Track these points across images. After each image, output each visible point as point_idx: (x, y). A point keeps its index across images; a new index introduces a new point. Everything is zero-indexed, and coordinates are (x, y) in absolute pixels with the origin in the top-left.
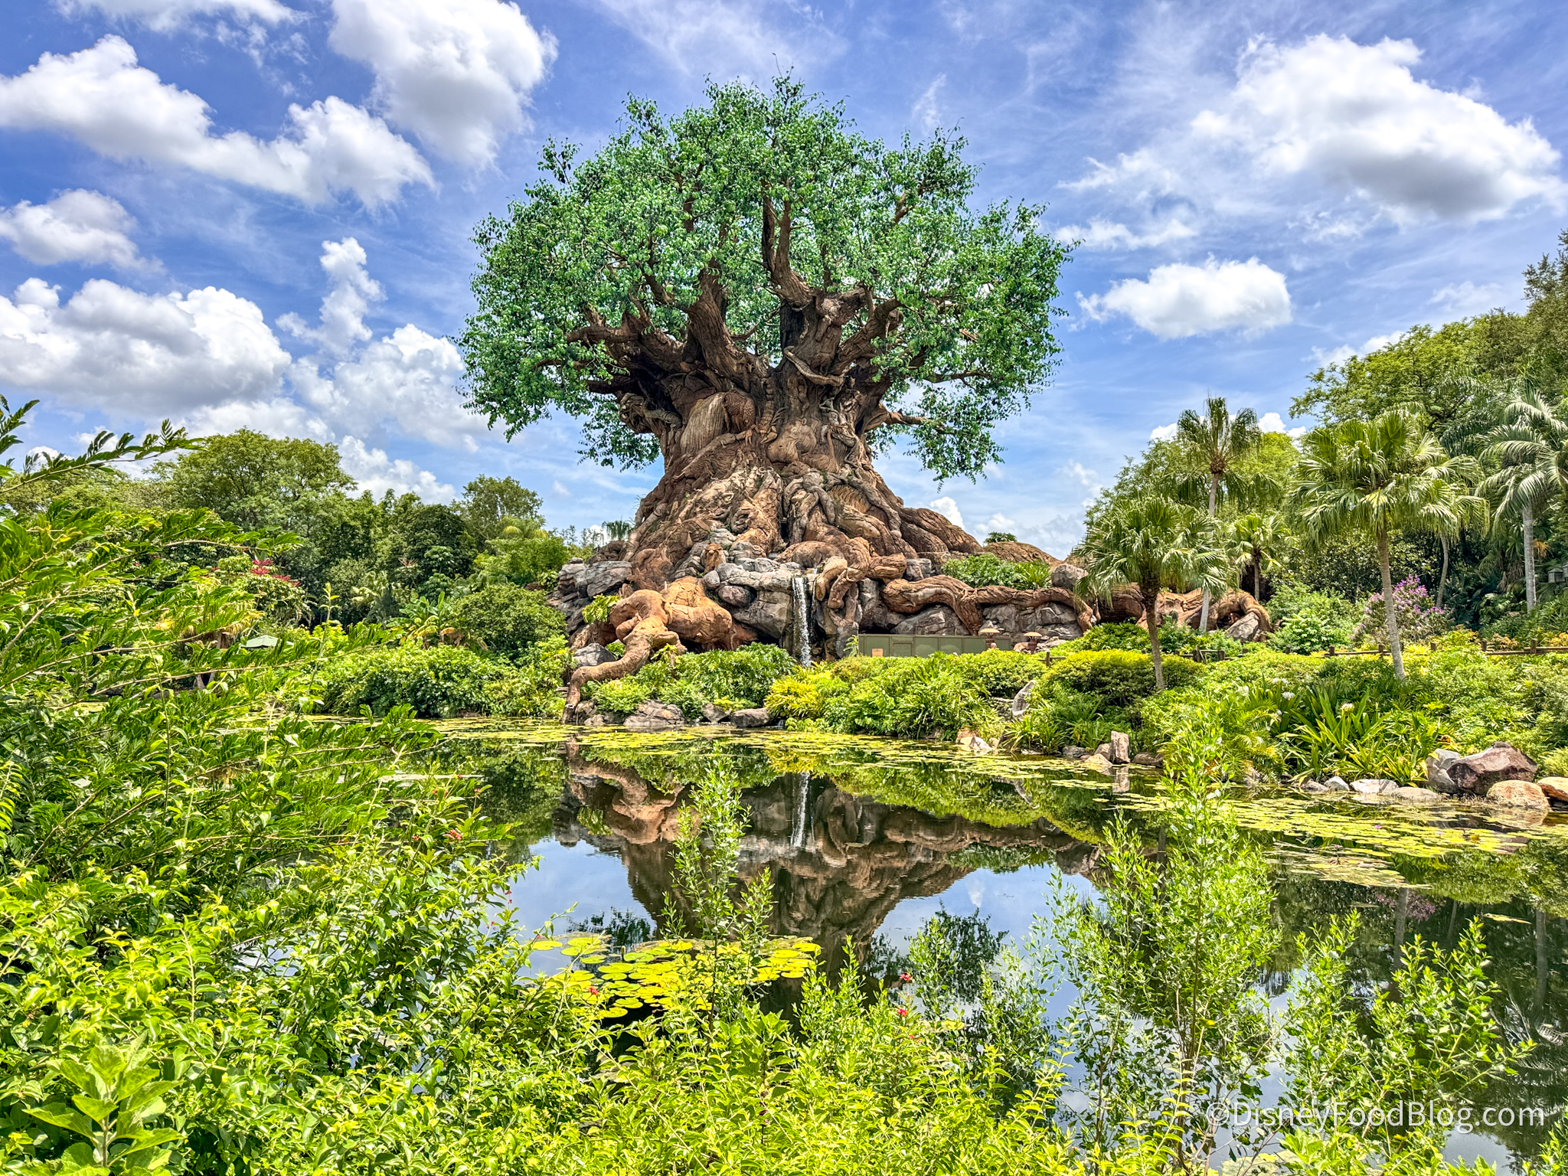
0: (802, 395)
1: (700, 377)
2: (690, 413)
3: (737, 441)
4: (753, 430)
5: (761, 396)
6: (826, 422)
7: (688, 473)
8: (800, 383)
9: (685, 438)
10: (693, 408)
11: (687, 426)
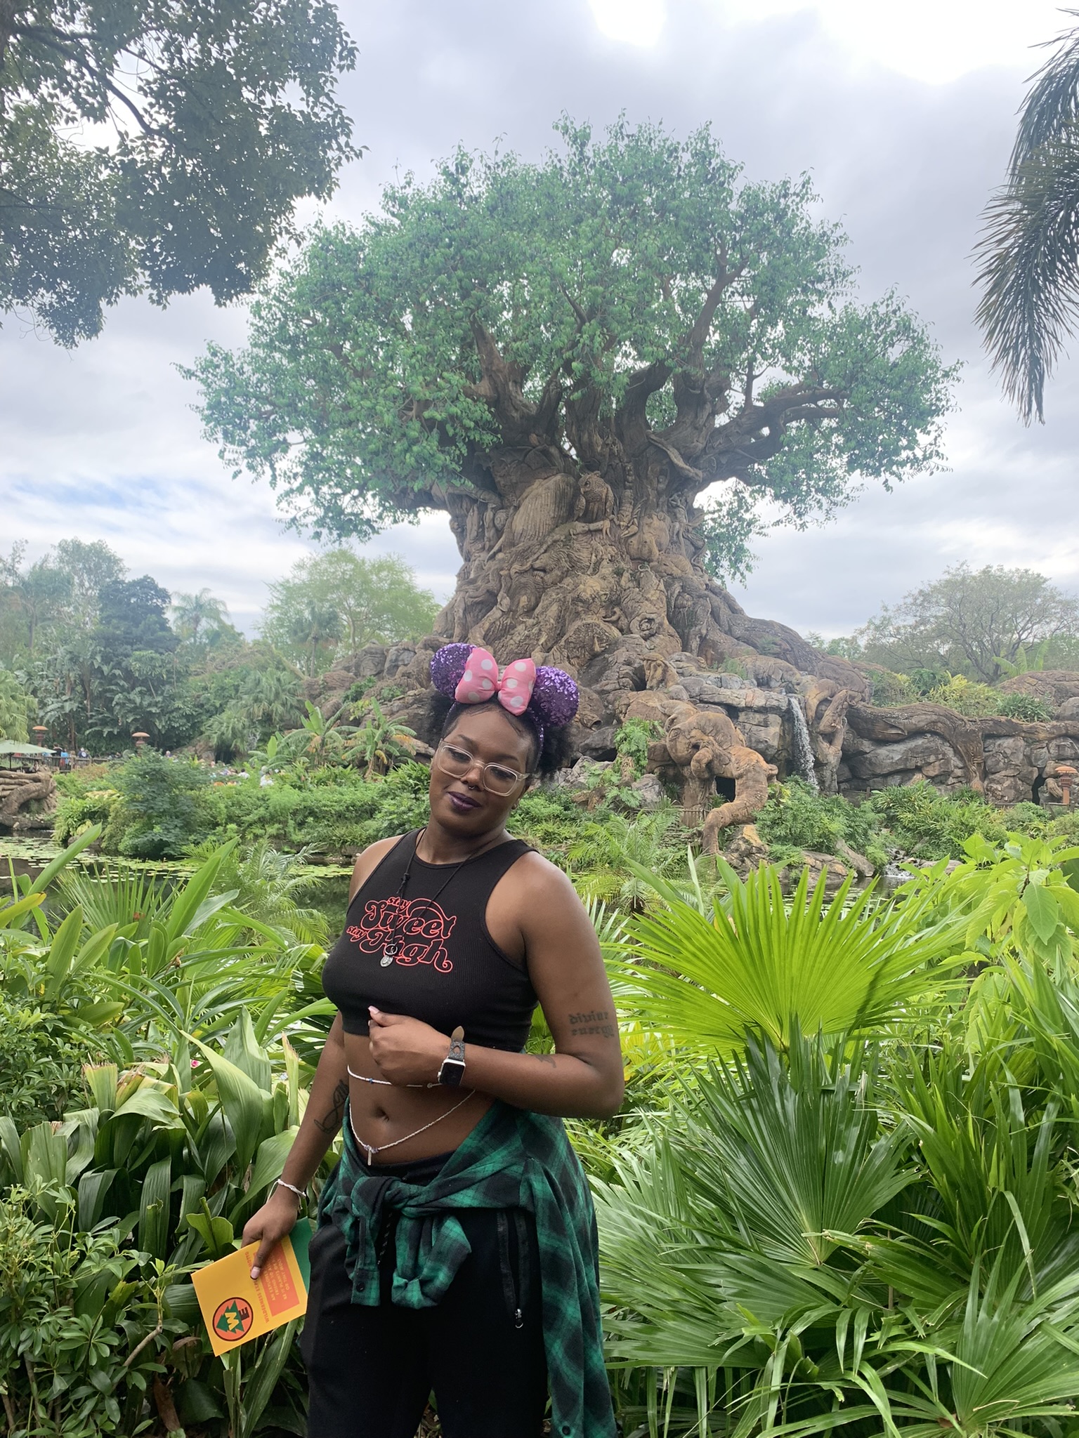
0: (662, 486)
1: (545, 453)
2: (525, 495)
3: (590, 531)
4: (612, 521)
5: (618, 483)
6: (675, 518)
7: (538, 564)
8: (662, 472)
9: (520, 522)
10: (528, 490)
11: (521, 509)
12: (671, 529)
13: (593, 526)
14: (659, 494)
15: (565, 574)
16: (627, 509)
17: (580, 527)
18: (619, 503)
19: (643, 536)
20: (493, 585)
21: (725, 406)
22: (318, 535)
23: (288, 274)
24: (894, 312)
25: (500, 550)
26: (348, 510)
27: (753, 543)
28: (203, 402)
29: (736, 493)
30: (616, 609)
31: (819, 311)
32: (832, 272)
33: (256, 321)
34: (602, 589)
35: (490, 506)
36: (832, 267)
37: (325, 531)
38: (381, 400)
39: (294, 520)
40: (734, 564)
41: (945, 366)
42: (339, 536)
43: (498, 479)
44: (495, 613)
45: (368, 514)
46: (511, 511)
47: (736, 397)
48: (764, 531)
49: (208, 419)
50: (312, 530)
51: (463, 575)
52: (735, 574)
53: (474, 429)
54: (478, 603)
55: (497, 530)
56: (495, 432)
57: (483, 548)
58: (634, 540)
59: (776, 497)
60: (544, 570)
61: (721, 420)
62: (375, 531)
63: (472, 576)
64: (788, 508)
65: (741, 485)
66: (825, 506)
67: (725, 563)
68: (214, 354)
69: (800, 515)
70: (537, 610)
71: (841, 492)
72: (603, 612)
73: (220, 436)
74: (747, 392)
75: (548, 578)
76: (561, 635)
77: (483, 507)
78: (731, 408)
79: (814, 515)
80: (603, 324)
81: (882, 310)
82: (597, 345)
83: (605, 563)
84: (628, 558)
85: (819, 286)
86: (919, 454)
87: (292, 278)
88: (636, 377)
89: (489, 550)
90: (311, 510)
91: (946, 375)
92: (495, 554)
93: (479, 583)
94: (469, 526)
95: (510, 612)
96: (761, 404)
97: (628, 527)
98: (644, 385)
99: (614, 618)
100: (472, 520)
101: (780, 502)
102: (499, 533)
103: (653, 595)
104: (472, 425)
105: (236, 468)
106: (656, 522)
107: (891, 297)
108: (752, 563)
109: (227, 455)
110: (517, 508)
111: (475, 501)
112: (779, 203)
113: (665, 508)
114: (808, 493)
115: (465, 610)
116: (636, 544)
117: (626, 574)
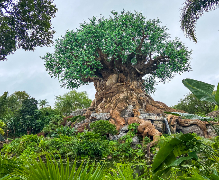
1: (112, 70)
2: (108, 78)
3: (121, 85)
4: (126, 82)
5: (126, 75)
6: (138, 82)
7: (111, 92)
8: (135, 73)
9: (107, 84)
10: (109, 77)
11: (108, 81)
12: (138, 84)
13: (122, 84)
14: (135, 77)
15: (117, 93)
16: (129, 80)
17: (119, 84)
18: (127, 79)
19: (132, 85)
20: (102, 96)
21: (146, 60)
22: (68, 88)
23: (62, 39)
24: (177, 42)
25: (104, 89)
26: (74, 83)
27: (155, 86)
28: (46, 63)
29: (150, 76)
30: (127, 100)
31: (163, 42)
32: (165, 35)
33: (56, 48)
34: (124, 96)
35: (101, 81)
36: (165, 34)
37: (69, 87)
38: (79, 62)
39: (63, 85)
40: (152, 90)
41: (189, 51)
42: (72, 88)
43: (103, 75)
44: (103, 102)
45: (78, 83)
46: (106, 81)
47: (148, 58)
48: (157, 84)
49: (46, 67)
50: (67, 87)
51: (96, 94)
52: (152, 92)
53: (97, 66)
54: (99, 100)
55: (103, 85)
56: (102, 66)
57: (100, 89)
59: (158, 77)
60: (112, 93)
61: (146, 63)
62: (79, 87)
63: (98, 94)
64: (161, 79)
65: (151, 75)
66: (168, 78)
67: (150, 90)
68: (48, 54)
69: (164, 80)
70: (111, 101)
71: (171, 76)
72: (125, 101)
73: (49, 70)
74: (151, 57)
75: (113, 94)
76: (116, 106)
77: (100, 81)
78: (148, 60)
79: (166, 80)
80: (121, 46)
81: (175, 41)
82: (120, 50)
83: (124, 91)
84: (129, 90)
85: (163, 38)
86: (186, 68)
87: (63, 40)
88: (129, 55)
89: (101, 89)
90: (67, 83)
91: (189, 53)
92: (103, 90)
93: (100, 96)
94: (97, 85)
95: (106, 101)
96: (154, 60)
97: (129, 84)
98: (131, 57)
99: (127, 102)
100: (98, 84)
101: (159, 78)
102: (103, 86)
103: (134, 97)
104: (97, 65)
105: (52, 76)
106: (134, 83)
107: (176, 39)
108: (155, 90)
109: (50, 73)
110: (107, 81)
111: (99, 80)
112: (153, 23)
113: (136, 80)
114: (165, 76)
115: (97, 102)
116: (131, 87)
117: (129, 93)
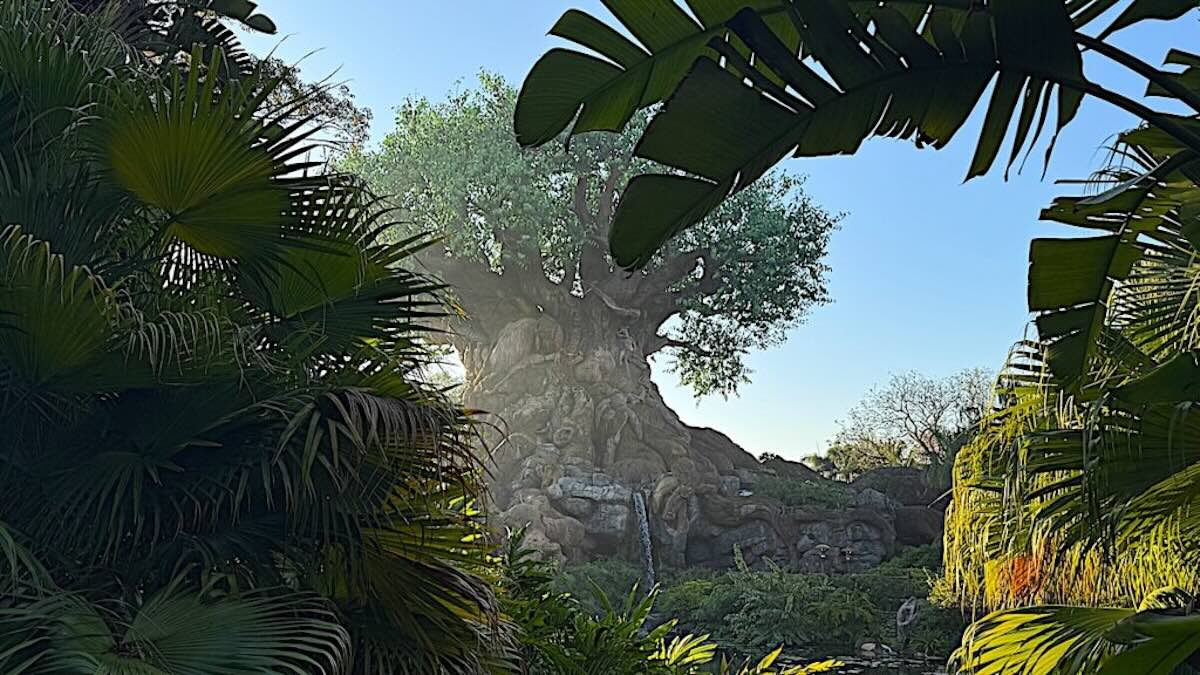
0: (605, 324)
2: (500, 333)
3: (546, 361)
4: (562, 353)
5: (568, 323)
6: (623, 347)
9: (494, 356)
10: (502, 331)
11: (497, 346)
12: (617, 356)
13: (548, 358)
14: (604, 331)
15: (522, 395)
16: (575, 343)
17: (538, 358)
18: (567, 338)
19: (588, 363)
25: (480, 378)
34: (543, 408)
35: (478, 344)
43: (483, 323)
46: (491, 347)
55: (483, 362)
57: (474, 376)
58: (579, 367)
60: (506, 393)
83: (551, 386)
89: (476, 378)
94: (465, 360)
97: (574, 357)
110: (494, 345)
113: (611, 341)
116: (580, 371)
117: (565, 394)
